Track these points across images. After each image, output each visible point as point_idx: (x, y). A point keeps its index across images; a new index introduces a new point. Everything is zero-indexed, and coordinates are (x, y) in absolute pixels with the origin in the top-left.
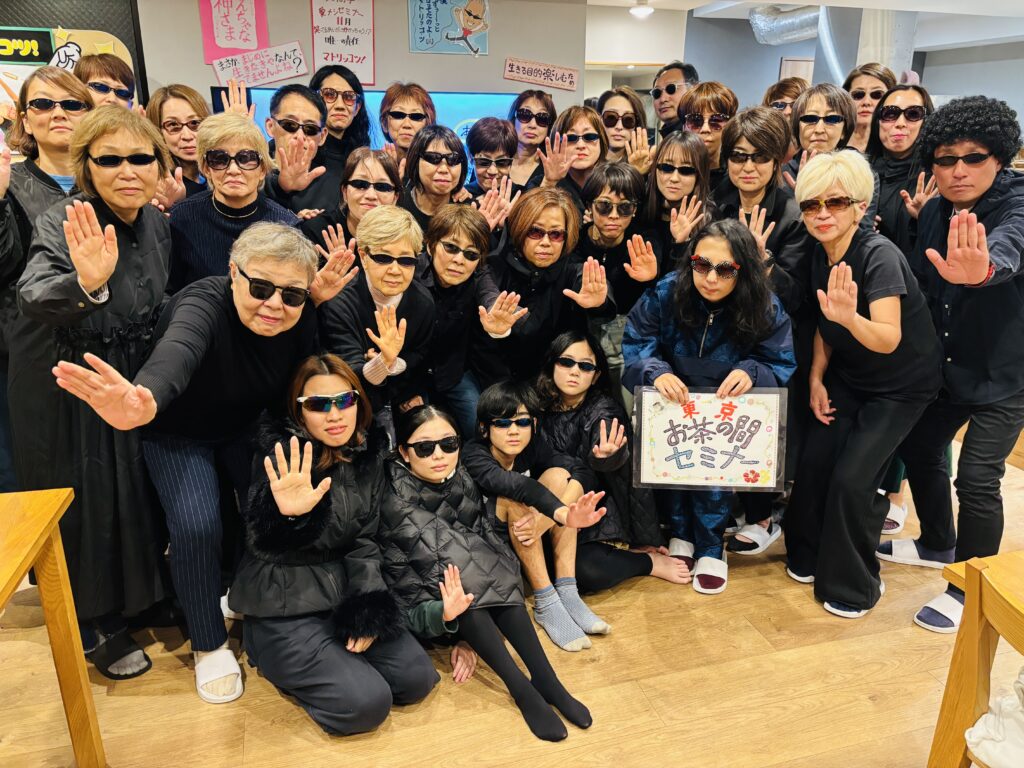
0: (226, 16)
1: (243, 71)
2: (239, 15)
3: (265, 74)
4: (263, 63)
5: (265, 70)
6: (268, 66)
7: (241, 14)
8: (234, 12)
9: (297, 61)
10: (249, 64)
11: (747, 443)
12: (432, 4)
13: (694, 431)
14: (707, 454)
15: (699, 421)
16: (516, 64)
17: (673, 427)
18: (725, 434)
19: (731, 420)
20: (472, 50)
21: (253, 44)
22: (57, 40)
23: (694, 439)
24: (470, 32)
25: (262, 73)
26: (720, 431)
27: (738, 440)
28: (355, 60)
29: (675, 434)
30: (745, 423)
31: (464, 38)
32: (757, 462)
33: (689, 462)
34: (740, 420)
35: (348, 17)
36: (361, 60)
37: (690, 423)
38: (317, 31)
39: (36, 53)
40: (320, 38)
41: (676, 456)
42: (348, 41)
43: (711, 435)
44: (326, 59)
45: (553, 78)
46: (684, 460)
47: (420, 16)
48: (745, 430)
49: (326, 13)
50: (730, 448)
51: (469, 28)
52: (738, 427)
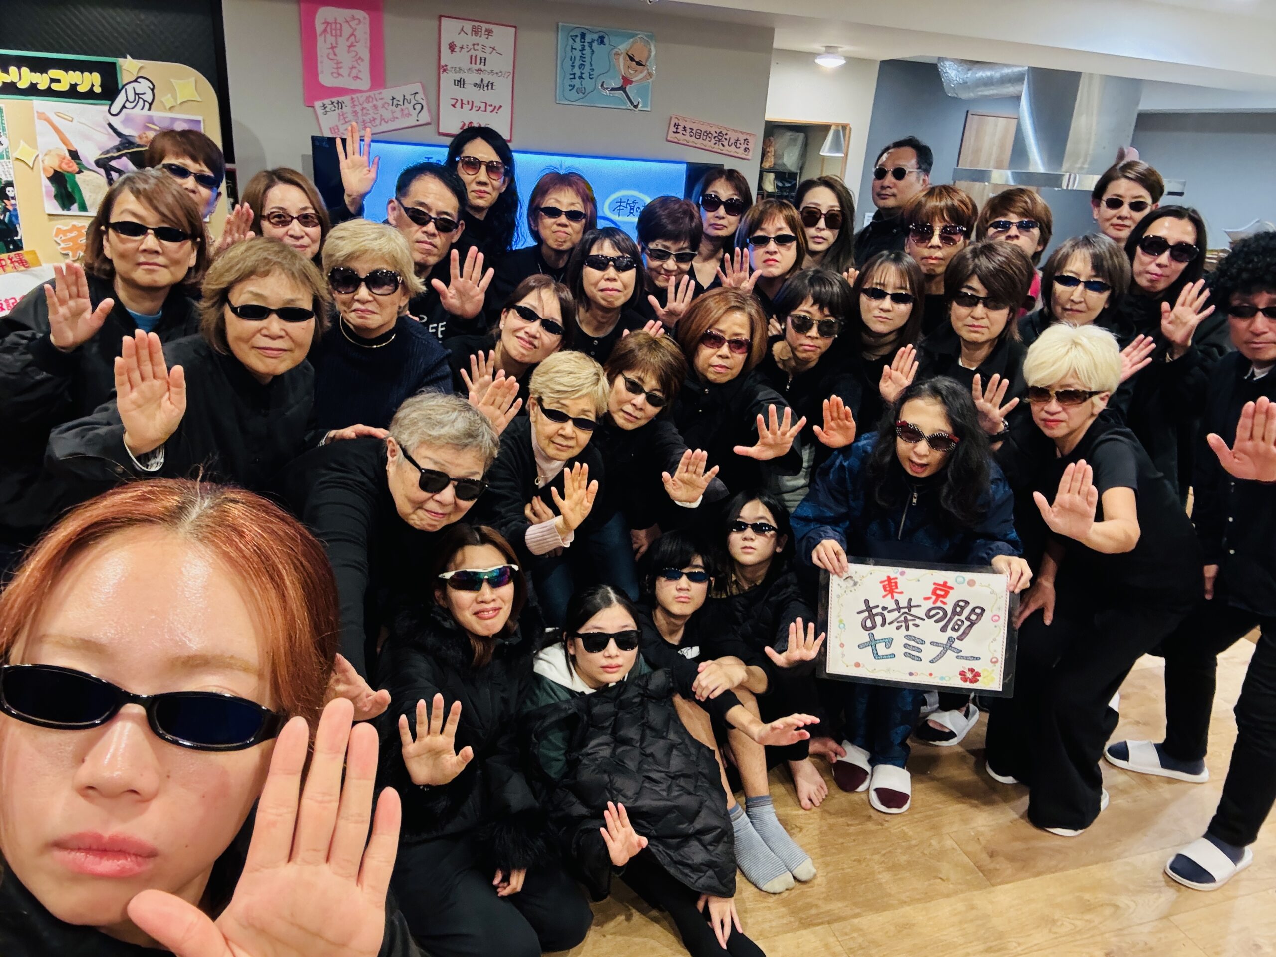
0: (333, 48)
1: (350, 116)
2: (350, 47)
3: (378, 122)
4: (375, 107)
5: (378, 116)
6: (382, 111)
7: (351, 46)
8: (343, 43)
9: (418, 107)
10: (358, 108)
11: (965, 633)
12: (586, 44)
13: (896, 614)
14: (912, 643)
15: (903, 603)
16: (682, 124)
17: (869, 609)
18: (936, 621)
19: (944, 603)
20: (631, 103)
21: (365, 83)
22: (124, 73)
23: (895, 624)
24: (631, 82)
25: (374, 119)
26: (929, 617)
27: (953, 629)
28: (489, 109)
29: (872, 616)
30: (963, 608)
31: (622, 88)
32: (977, 659)
33: (889, 652)
34: (957, 604)
35: (483, 55)
36: (497, 109)
37: (892, 605)
38: (444, 70)
39: (97, 89)
40: (447, 79)
41: (873, 643)
42: (479, 85)
43: (918, 621)
44: (454, 106)
45: (726, 143)
46: (881, 649)
47: (573, 60)
48: (963, 617)
49: (457, 49)
50: (943, 638)
51: (628, 76)
52: (954, 612)
